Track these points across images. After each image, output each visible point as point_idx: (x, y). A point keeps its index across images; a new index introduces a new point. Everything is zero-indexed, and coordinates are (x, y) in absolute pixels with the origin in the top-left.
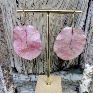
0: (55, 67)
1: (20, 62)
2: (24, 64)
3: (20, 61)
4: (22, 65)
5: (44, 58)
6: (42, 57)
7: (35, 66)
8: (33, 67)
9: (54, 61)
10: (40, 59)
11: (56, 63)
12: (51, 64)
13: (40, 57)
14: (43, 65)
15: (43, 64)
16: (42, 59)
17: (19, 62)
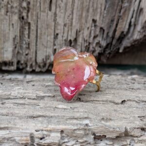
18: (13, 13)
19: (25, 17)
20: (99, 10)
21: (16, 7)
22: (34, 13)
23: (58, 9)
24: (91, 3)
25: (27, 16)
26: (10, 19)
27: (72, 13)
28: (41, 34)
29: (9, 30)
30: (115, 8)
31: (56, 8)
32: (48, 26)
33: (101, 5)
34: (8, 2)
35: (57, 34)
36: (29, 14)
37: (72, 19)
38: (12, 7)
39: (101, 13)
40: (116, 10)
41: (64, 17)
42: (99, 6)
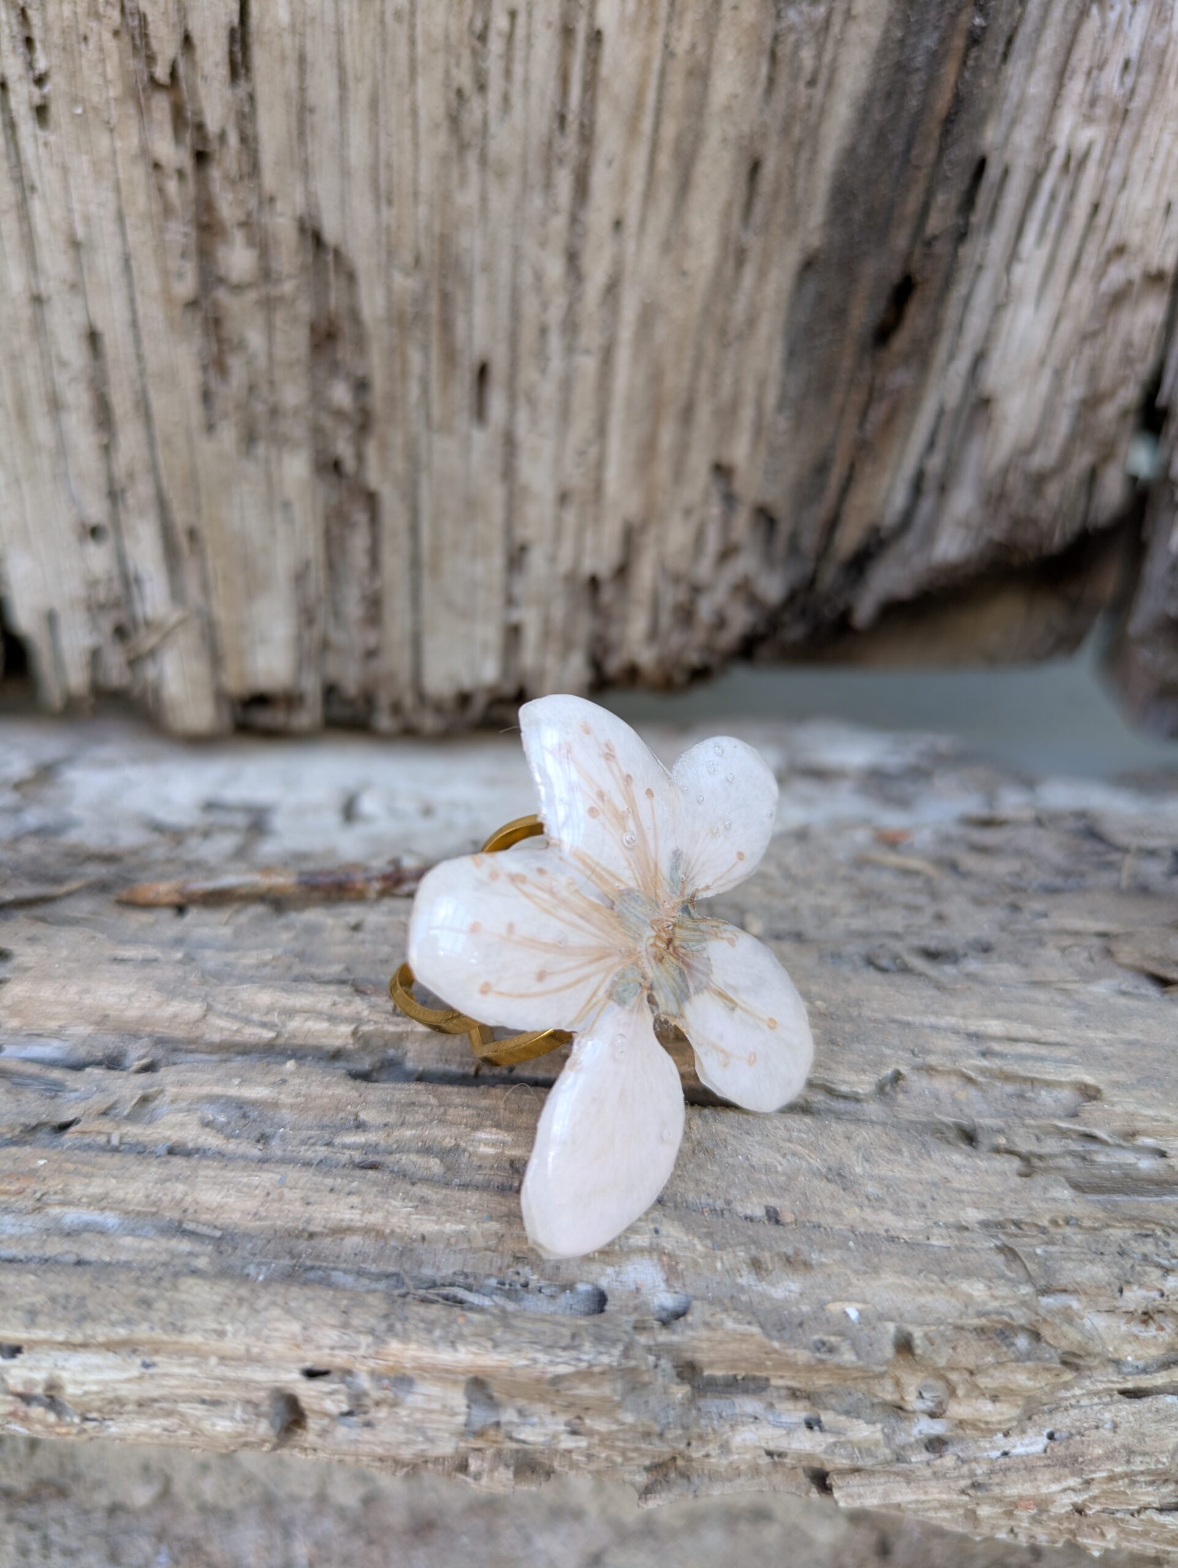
0: (727, 553)
1: (62, 450)
2: (142, 491)
3: (55, 405)
4: (96, 511)
5: (528, 337)
6: (479, 313)
7: (359, 541)
8: (313, 547)
9: (704, 413)
10: (450, 356)
11: (740, 452)
12: (663, 471)
13: (447, 325)
14: (497, 494)
15: (508, 472)
16: (483, 373)
17: (42, 430)
18: (281, 441)
19: (349, 464)
20: (747, 414)
21: (296, 412)
22: (397, 439)
23: (523, 416)
24: (705, 378)
25: (360, 457)
26: (269, 476)
27: (601, 430)
28: (437, 550)
29: (273, 532)
30: (838, 398)
31: (512, 411)
32: (472, 506)
33: (761, 385)
34: (252, 388)
35: (523, 549)
36: (371, 449)
37: (600, 464)
38: (274, 412)
39: (758, 430)
40: (842, 411)
41: (558, 460)
42: (749, 389)
